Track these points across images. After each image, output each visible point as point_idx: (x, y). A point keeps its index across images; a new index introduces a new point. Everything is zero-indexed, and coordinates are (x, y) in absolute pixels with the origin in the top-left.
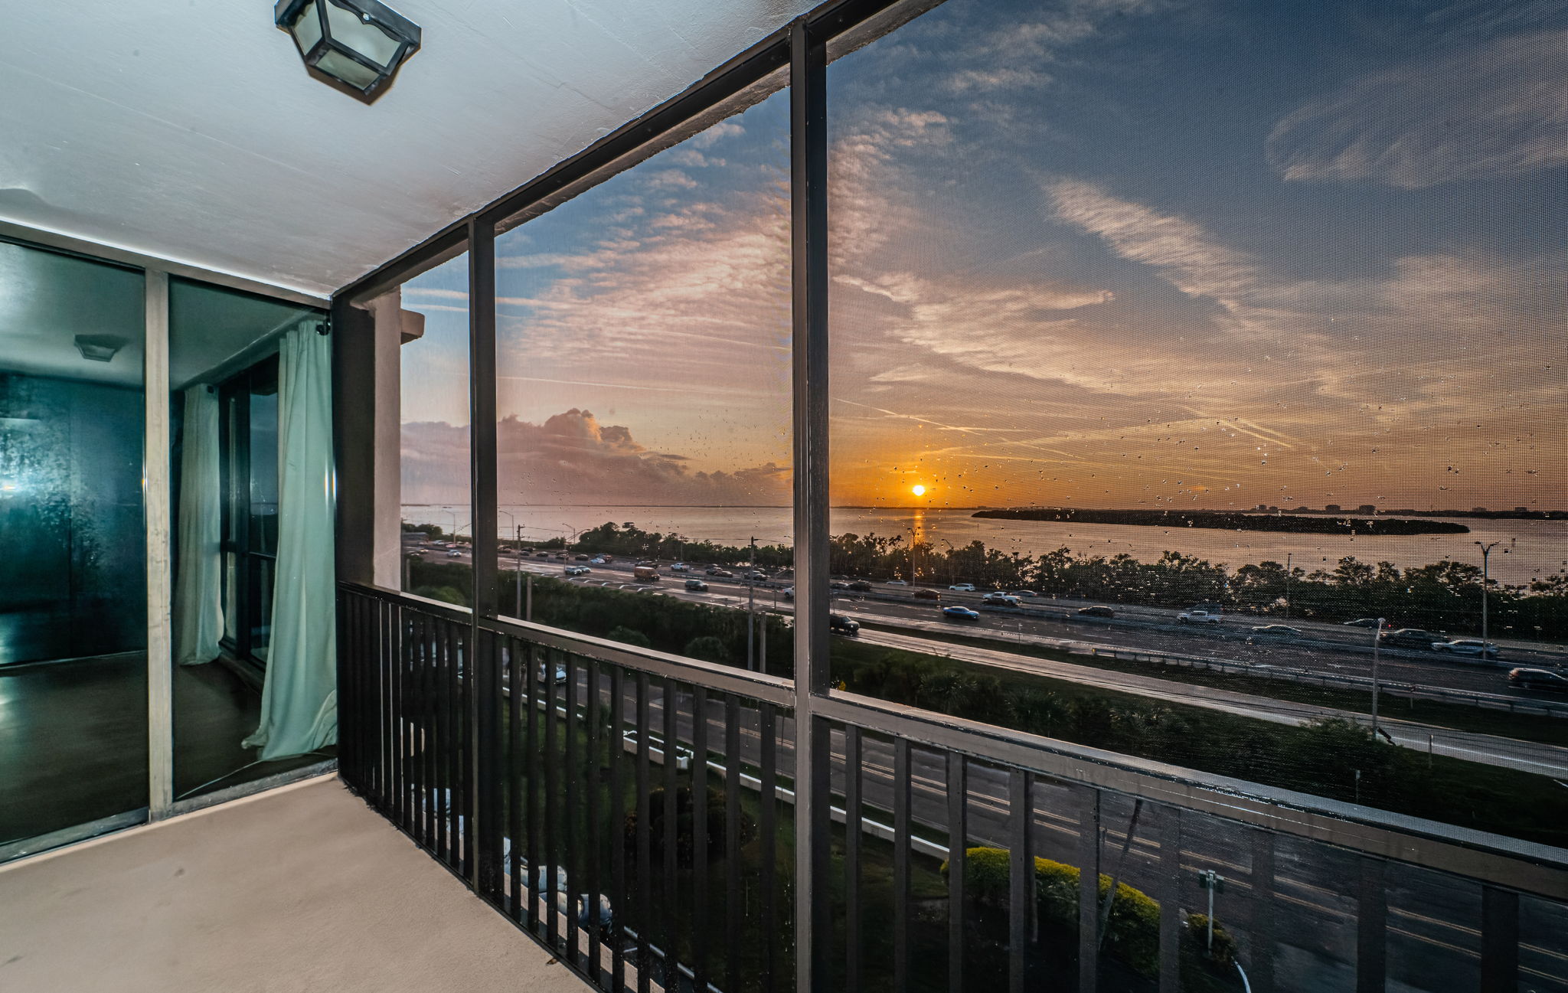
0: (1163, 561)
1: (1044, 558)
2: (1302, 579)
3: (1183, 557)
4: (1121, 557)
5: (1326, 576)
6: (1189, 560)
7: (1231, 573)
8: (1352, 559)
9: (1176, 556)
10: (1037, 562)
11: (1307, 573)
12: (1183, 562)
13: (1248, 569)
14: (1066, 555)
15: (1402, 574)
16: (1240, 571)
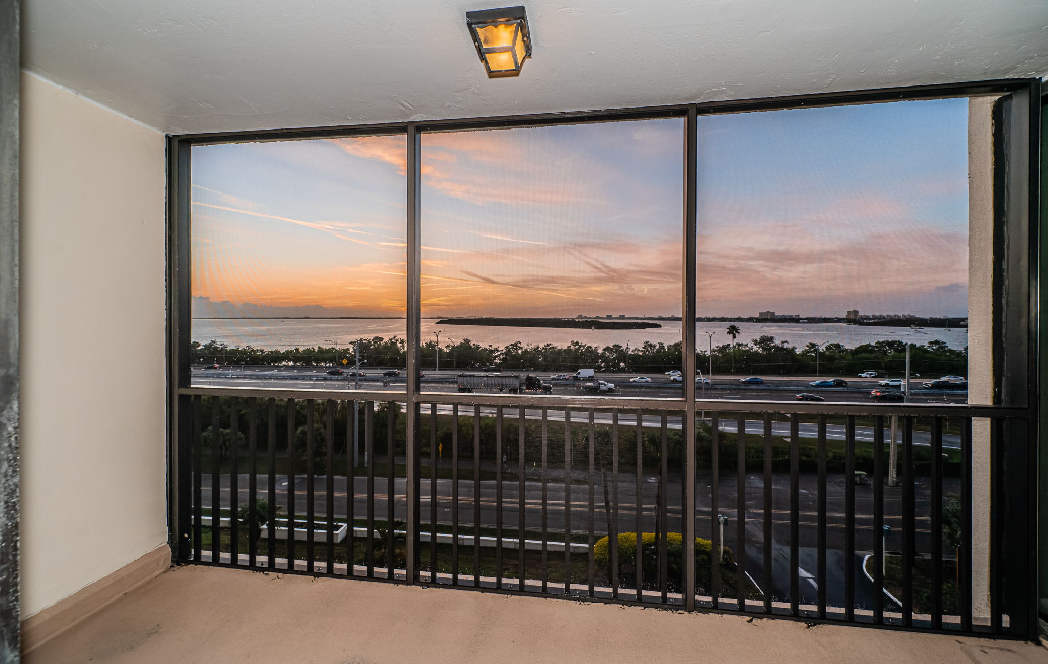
0: (570, 347)
1: (507, 347)
2: (630, 352)
3: (580, 344)
4: (548, 345)
5: (639, 350)
6: (583, 345)
7: (600, 351)
8: (649, 342)
9: (577, 343)
10: (502, 350)
11: (632, 350)
12: (581, 346)
13: (608, 349)
14: (519, 345)
15: (666, 348)
16: (603, 350)
